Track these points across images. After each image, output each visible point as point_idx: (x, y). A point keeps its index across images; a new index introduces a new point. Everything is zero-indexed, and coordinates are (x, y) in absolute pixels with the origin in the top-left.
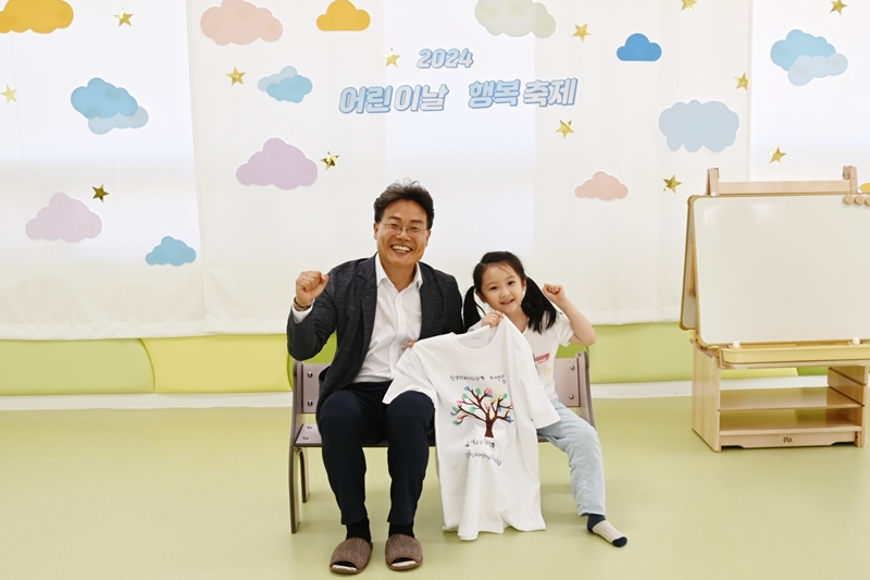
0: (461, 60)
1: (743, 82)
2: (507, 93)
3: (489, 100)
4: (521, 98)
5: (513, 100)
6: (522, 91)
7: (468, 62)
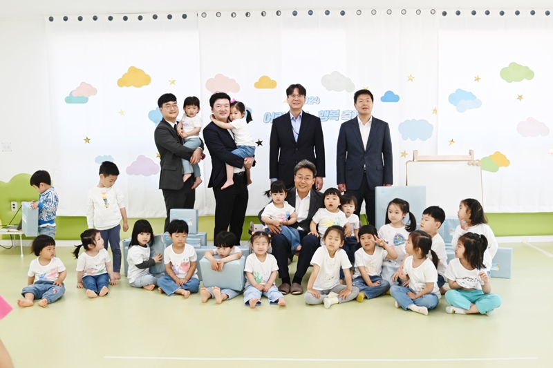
0: (315, 101)
1: (435, 111)
2: (334, 115)
3: (327, 118)
4: (340, 117)
5: (337, 118)
6: (341, 114)
7: (318, 102)
